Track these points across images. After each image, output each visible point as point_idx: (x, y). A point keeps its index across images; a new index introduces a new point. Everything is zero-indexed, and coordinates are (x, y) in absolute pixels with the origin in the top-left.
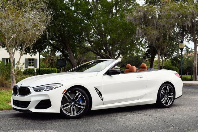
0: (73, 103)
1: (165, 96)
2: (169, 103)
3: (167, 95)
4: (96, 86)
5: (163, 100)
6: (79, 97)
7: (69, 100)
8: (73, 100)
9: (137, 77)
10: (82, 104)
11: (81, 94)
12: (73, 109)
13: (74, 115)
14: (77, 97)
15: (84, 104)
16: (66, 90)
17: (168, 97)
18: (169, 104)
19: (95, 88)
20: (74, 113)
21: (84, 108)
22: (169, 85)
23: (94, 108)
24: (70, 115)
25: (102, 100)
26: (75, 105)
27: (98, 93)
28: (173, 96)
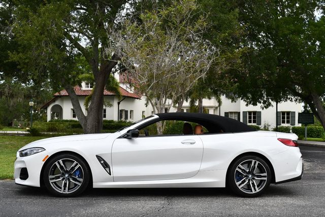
0: (67, 176)
1: (247, 177)
2: (255, 190)
3: (253, 175)
4: (97, 154)
5: (240, 182)
6: (76, 168)
7: (62, 170)
8: (67, 172)
9: (183, 143)
10: (78, 179)
11: (79, 165)
12: (65, 184)
13: (64, 193)
14: (73, 168)
15: (81, 180)
16: (48, 156)
17: (254, 179)
18: (254, 192)
19: (97, 156)
20: (65, 189)
21: (80, 184)
22: (258, 158)
24: (60, 192)
25: (110, 175)
26: (69, 180)
27: (101, 164)
28: (266, 179)
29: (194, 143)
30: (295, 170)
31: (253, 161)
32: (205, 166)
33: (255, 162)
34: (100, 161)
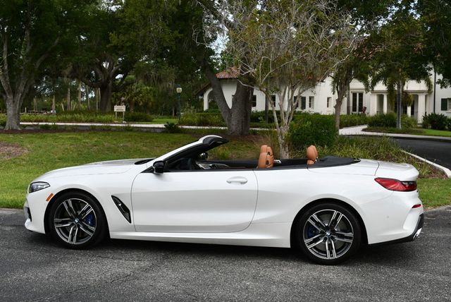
0: (76, 220)
1: (323, 233)
2: (332, 256)
4: (114, 193)
5: (311, 239)
6: (88, 213)
7: (70, 213)
8: (77, 216)
9: (230, 182)
10: (90, 227)
12: (74, 232)
13: (72, 243)
14: (84, 213)
15: (93, 229)
16: (52, 194)
18: (329, 257)
19: (112, 197)
20: (72, 238)
21: (91, 235)
22: (341, 207)
23: (114, 234)
24: (67, 241)
25: (130, 222)
26: (79, 226)
27: (119, 207)
28: (351, 241)
29: (245, 183)
30: (401, 226)
31: (336, 212)
32: (260, 216)
33: (338, 215)
34: (117, 204)
